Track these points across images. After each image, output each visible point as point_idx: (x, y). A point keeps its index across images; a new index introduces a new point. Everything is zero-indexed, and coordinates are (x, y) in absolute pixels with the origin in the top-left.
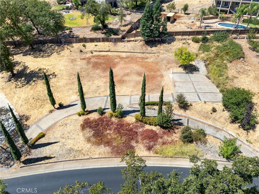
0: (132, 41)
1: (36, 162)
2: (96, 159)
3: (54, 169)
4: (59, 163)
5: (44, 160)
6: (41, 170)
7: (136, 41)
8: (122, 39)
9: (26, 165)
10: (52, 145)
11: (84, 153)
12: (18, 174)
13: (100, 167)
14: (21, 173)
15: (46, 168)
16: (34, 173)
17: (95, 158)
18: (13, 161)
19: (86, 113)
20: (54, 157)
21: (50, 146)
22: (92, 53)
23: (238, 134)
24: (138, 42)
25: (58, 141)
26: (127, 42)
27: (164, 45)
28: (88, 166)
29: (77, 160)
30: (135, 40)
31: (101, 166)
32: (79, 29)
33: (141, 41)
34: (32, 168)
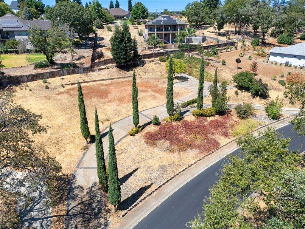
0: (103, 69)
1: (137, 199)
2: (195, 165)
3: (167, 193)
4: (163, 187)
5: (145, 192)
6: (154, 203)
7: (108, 68)
8: (91, 68)
9: (128, 210)
10: (133, 175)
11: (179, 165)
12: (129, 225)
13: (207, 168)
14: (133, 221)
15: (157, 197)
16: (148, 210)
17: (193, 164)
18: (100, 218)
19: (140, 129)
20: (152, 184)
21: (132, 177)
22: (64, 87)
23: (263, 104)
24: (111, 69)
25: (137, 168)
26: (98, 71)
27: (139, 67)
28: (197, 173)
29: (178, 174)
30: (106, 68)
31: (207, 166)
32: (12, 69)
33: (113, 68)
34: (139, 208)
